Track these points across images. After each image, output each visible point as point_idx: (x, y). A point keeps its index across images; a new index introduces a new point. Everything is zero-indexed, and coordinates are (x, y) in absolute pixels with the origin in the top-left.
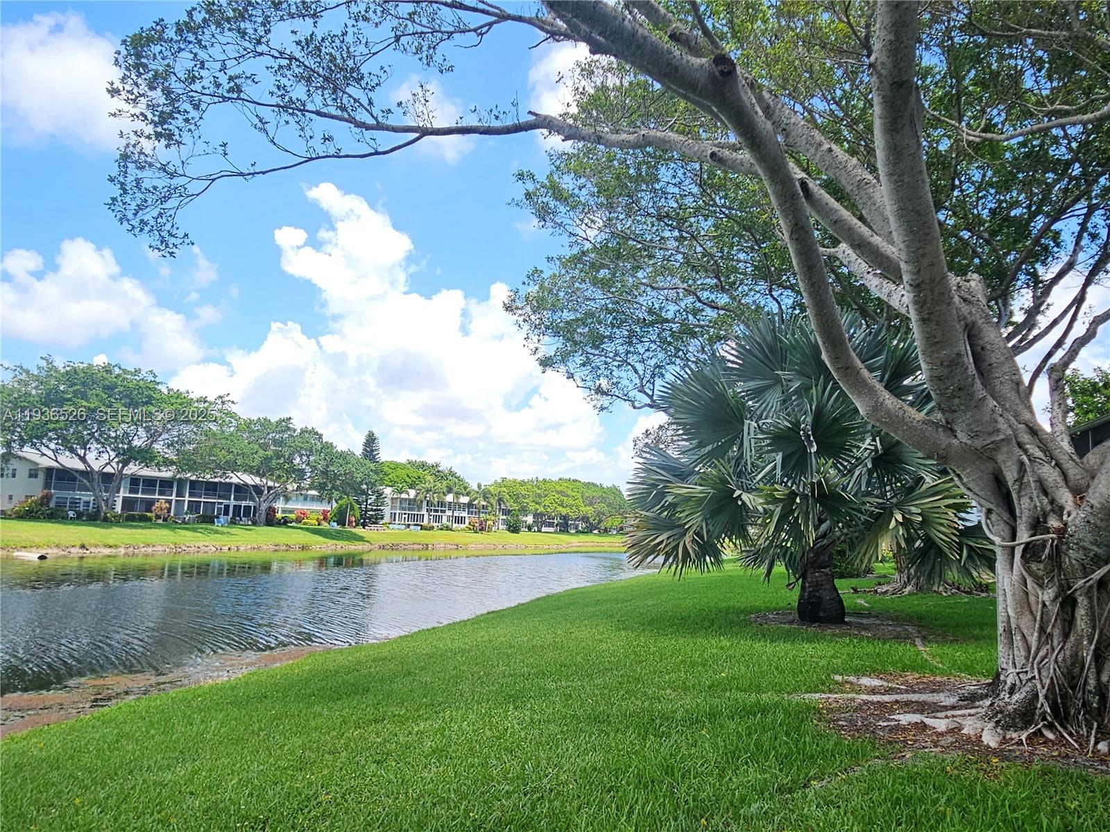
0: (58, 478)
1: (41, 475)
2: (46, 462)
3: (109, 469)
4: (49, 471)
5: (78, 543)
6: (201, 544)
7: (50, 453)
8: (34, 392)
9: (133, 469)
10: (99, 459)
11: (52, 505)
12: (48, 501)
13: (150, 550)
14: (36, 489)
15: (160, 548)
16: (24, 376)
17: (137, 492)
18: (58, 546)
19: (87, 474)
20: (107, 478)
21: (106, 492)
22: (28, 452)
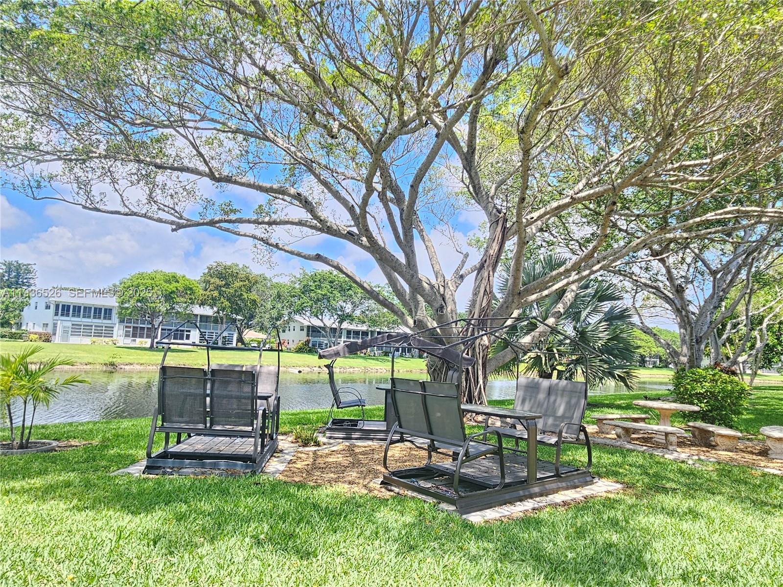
0: (313, 331)
1: (305, 329)
2: (306, 323)
3: (334, 326)
4: (308, 327)
5: (317, 365)
6: (378, 368)
7: (307, 318)
8: (298, 287)
9: (345, 325)
10: (329, 321)
11: (310, 345)
12: (308, 343)
13: (351, 370)
14: (303, 337)
15: (356, 369)
16: (293, 279)
17: (350, 338)
18: (308, 366)
19: (324, 328)
20: (334, 330)
21: (334, 337)
22: (297, 317)
